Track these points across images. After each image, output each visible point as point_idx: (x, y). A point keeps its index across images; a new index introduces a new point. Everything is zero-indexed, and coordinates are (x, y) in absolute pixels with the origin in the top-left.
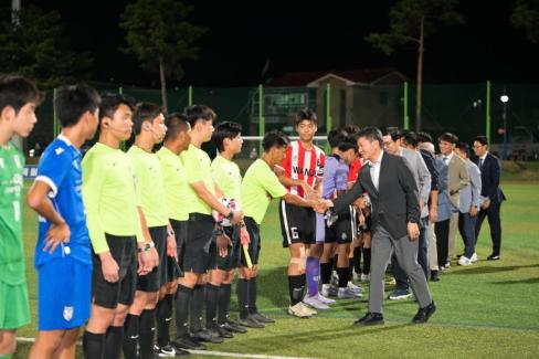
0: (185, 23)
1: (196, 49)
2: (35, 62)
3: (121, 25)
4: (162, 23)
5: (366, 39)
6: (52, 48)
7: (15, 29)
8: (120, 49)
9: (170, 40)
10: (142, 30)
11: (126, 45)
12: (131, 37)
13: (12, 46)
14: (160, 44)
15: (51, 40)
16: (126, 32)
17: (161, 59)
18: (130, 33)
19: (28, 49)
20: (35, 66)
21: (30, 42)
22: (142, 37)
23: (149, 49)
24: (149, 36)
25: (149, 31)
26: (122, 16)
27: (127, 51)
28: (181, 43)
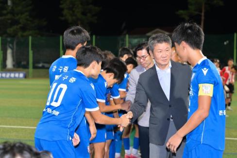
0: (91, 6)
1: (96, 17)
2: (20, 23)
3: (61, 6)
4: (80, 6)
5: (176, 13)
6: (28, 17)
7: (10, 8)
8: (60, 18)
9: (84, 13)
10: (71, 9)
11: (62, 16)
12: (65, 12)
13: (9, 16)
14: (79, 15)
15: (27, 14)
16: (62, 9)
18: (65, 10)
19: (17, 18)
20: (20, 25)
21: (18, 15)
22: (71, 12)
23: (74, 18)
24: (74, 12)
25: (74, 9)
27: (63, 18)
28: (89, 15)
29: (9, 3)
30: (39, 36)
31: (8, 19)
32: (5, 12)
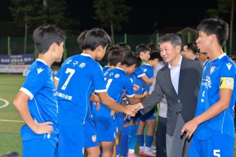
0: (122, 5)
1: (128, 17)
3: (94, 6)
4: (112, 6)
5: (206, 11)
6: (62, 17)
7: (45, 8)
8: (93, 17)
9: (116, 13)
10: (103, 9)
11: (95, 15)
12: (98, 12)
13: (45, 16)
14: (111, 15)
15: (62, 13)
16: (95, 9)
17: (111, 22)
18: (98, 10)
19: (52, 18)
21: (53, 15)
22: (103, 12)
23: (107, 17)
24: (106, 11)
25: (106, 9)
26: (94, 2)
27: (95, 18)
28: (121, 14)
29: (45, 3)
30: (73, 35)
31: (44, 19)
32: (40, 12)
